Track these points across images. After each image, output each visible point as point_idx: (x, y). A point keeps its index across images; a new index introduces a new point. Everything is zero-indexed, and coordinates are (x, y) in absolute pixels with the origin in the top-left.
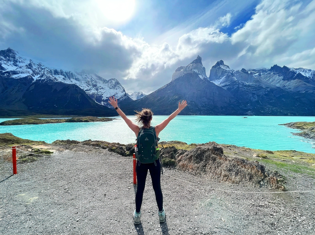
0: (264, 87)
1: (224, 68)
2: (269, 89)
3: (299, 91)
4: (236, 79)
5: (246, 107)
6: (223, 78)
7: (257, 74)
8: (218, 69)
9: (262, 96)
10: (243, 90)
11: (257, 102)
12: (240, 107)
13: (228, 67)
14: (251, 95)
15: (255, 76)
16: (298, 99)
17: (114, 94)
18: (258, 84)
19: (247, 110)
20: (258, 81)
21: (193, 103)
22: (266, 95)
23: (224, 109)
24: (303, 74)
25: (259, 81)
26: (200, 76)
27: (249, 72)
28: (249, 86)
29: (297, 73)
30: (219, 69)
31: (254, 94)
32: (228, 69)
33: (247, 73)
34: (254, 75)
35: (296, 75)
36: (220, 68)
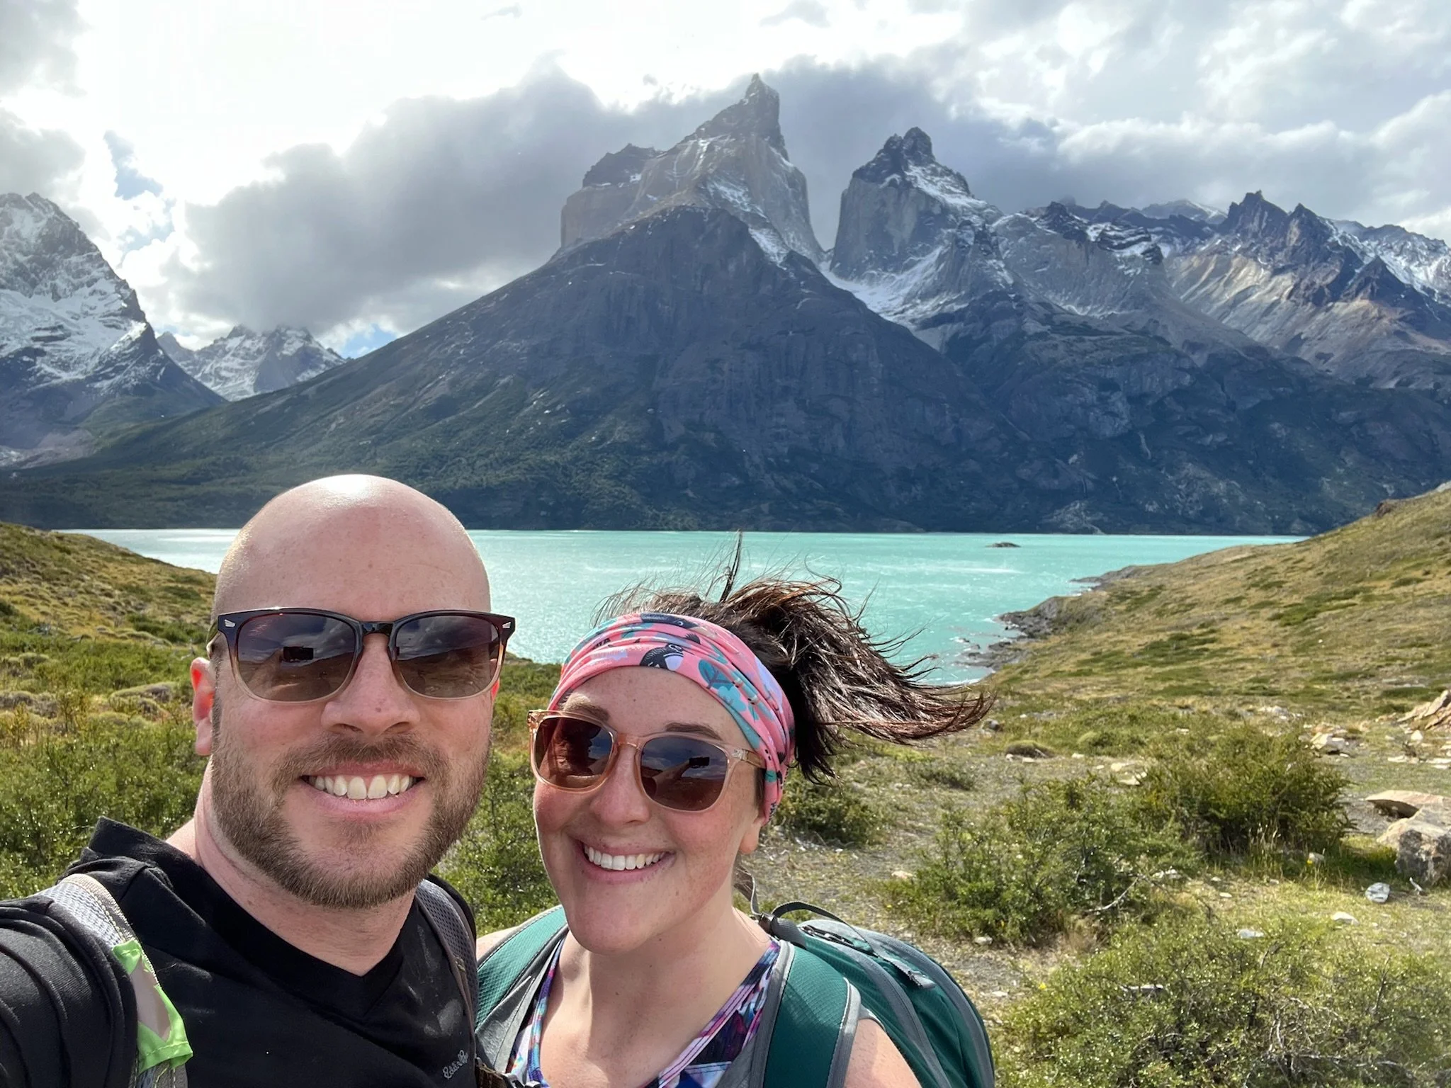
0: (1175, 339)
1: (932, 190)
2: (1199, 359)
3: (1370, 379)
4: (1005, 277)
5: (1056, 475)
6: (926, 266)
7: (1138, 250)
8: (893, 191)
9: (1160, 402)
10: (1047, 355)
11: (1127, 440)
12: (1024, 472)
13: (961, 182)
14: (1090, 395)
15: (1124, 260)
16: (1354, 430)
17: (37, 339)
18: (1140, 318)
19: (1061, 498)
20: (1140, 300)
21: (710, 437)
22: (1179, 394)
23: (917, 490)
24: (1398, 265)
25: (1148, 299)
26: (763, 239)
27: (1092, 234)
28: (1085, 329)
29: (1366, 262)
30: (900, 195)
31: (1110, 386)
32: (958, 201)
33: (1081, 236)
34: (1117, 254)
35: (1357, 271)
36: (908, 185)
